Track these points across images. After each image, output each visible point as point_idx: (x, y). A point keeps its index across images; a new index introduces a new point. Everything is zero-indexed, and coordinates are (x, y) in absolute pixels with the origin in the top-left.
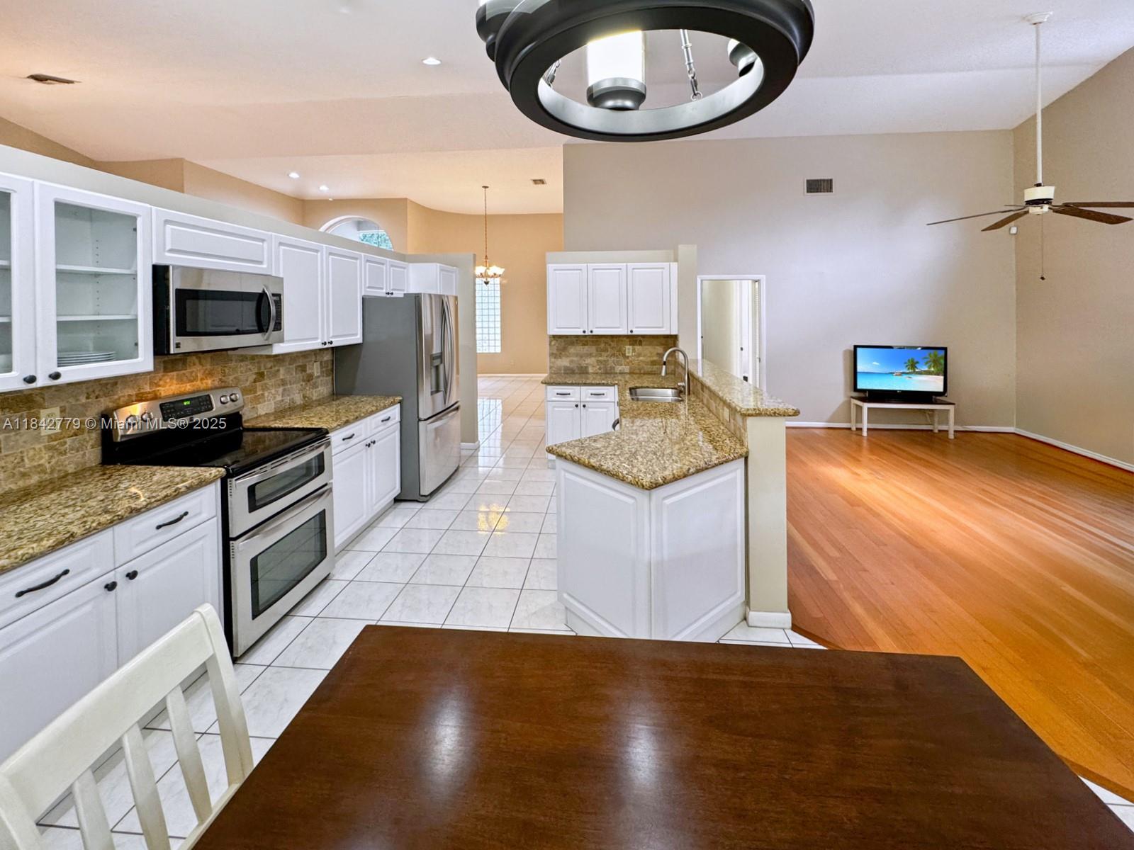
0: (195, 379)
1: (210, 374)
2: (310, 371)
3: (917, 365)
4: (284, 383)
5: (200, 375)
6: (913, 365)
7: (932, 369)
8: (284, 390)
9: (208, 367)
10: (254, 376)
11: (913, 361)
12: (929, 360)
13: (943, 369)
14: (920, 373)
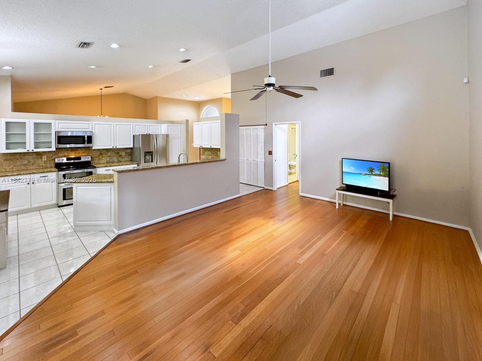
0: (80, 153)
1: (84, 153)
2: (121, 154)
3: (373, 171)
4: (110, 156)
5: (81, 153)
6: (371, 170)
7: (382, 173)
8: (110, 158)
9: (84, 151)
10: (99, 154)
11: (371, 168)
12: (380, 168)
13: (388, 174)
14: (375, 175)
